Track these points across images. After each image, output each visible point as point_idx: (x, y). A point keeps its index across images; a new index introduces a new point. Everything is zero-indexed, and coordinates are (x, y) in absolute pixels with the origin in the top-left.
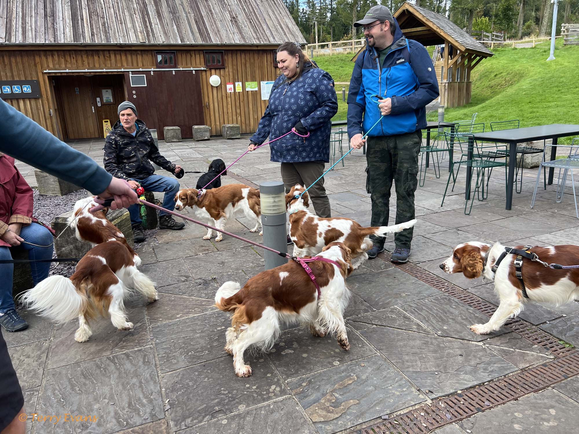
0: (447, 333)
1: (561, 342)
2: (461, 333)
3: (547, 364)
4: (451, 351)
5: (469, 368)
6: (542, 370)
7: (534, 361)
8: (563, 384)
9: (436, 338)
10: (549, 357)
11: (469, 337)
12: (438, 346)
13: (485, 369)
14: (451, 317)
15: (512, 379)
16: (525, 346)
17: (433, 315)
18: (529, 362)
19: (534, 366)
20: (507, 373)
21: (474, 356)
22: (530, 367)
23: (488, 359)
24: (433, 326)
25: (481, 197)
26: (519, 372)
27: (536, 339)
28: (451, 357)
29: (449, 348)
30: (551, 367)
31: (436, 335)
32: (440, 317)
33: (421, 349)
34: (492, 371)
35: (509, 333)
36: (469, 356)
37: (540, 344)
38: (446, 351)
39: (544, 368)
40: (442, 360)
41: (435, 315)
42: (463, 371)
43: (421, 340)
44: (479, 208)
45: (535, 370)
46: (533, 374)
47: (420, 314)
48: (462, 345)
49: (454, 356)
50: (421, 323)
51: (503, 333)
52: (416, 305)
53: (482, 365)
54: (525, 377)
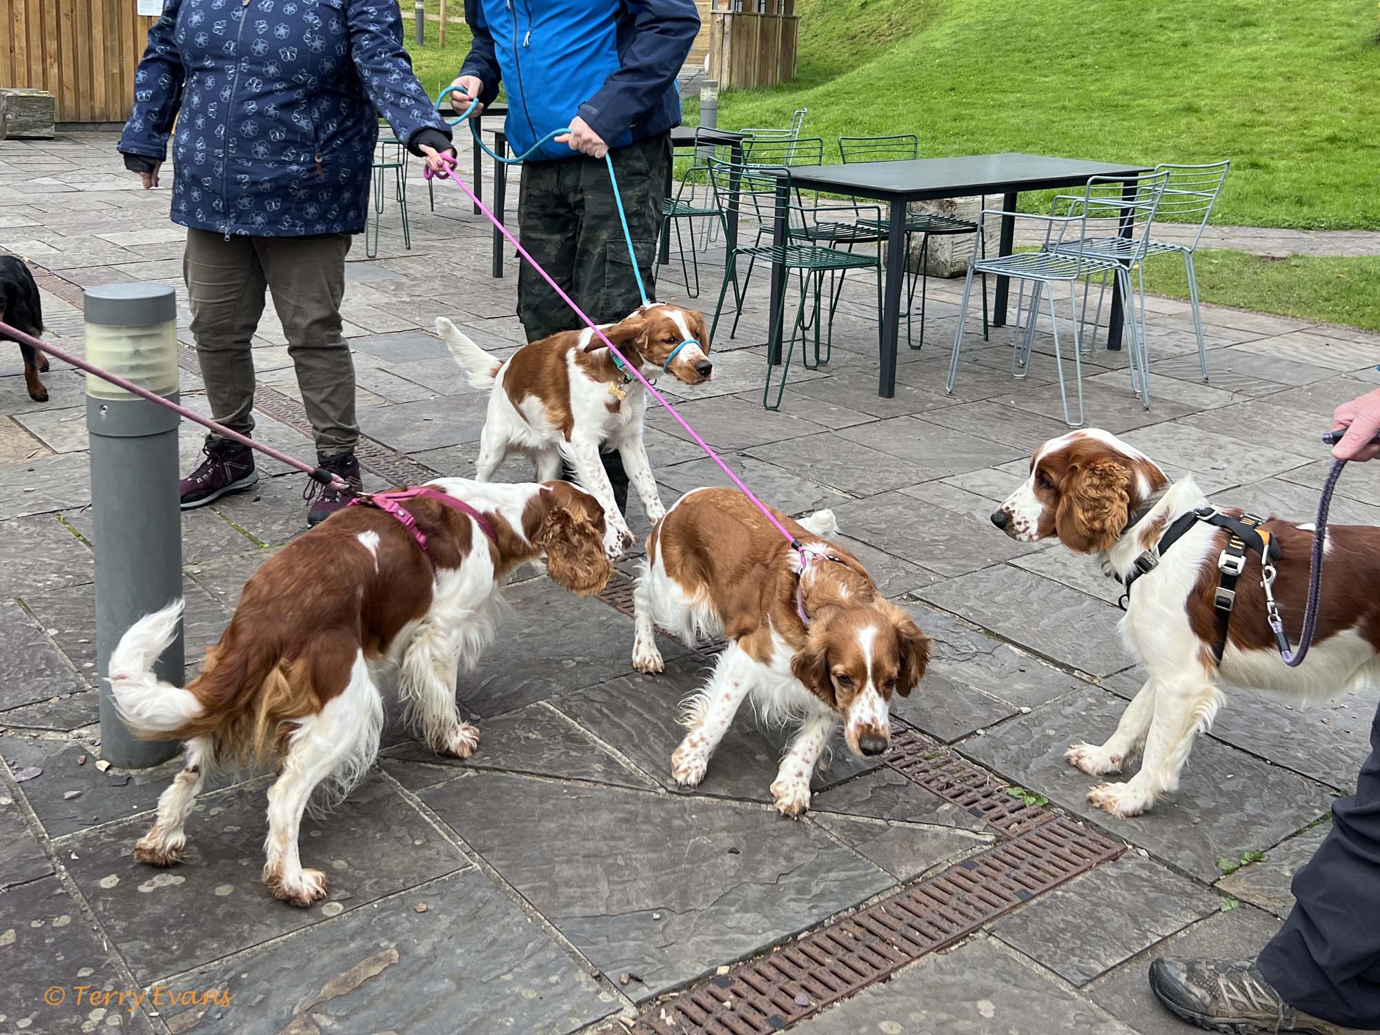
1: (1015, 792)
2: (737, 778)
3: (976, 860)
4: (706, 841)
5: (754, 891)
6: (962, 881)
7: (941, 854)
8: (1018, 921)
9: (660, 801)
10: (982, 838)
11: (761, 791)
12: (667, 825)
13: (802, 890)
15: (878, 915)
16: (918, 807)
17: (655, 725)
18: (927, 857)
19: (940, 869)
20: (863, 896)
21: (772, 851)
22: (930, 874)
23: (812, 857)
24: (653, 762)
25: (811, 357)
26: (898, 890)
27: (948, 785)
28: (704, 860)
29: (700, 830)
30: (986, 869)
31: (662, 791)
33: (613, 838)
34: (821, 896)
35: (875, 770)
36: (758, 850)
37: (958, 799)
38: (689, 839)
39: (966, 872)
40: (674, 872)
41: (662, 726)
42: (738, 900)
43: (615, 810)
44: (802, 390)
45: (943, 883)
46: (938, 893)
47: (620, 726)
48: (737, 817)
49: (711, 856)
50: (620, 754)
51: (857, 772)
52: (607, 698)
53: (795, 878)
54: (912, 905)
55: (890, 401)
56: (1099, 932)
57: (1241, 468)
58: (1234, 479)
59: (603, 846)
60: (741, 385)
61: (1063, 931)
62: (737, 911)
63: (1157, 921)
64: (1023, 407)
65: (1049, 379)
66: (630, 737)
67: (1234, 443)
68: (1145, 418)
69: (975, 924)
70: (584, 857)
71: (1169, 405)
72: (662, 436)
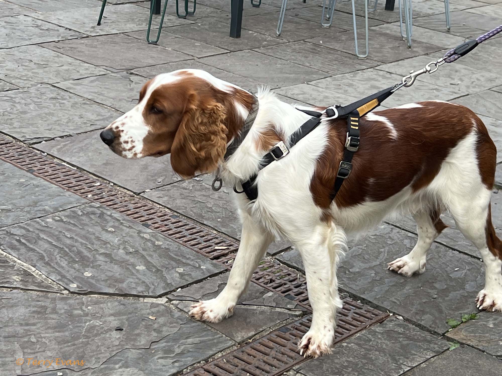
0: (91, 285)
2: (122, 281)
3: (289, 327)
4: (98, 323)
5: (132, 354)
6: (279, 340)
7: (265, 324)
9: (64, 299)
11: (140, 289)
12: (69, 314)
13: (168, 351)
14: (102, 251)
15: (221, 365)
16: (250, 295)
17: (62, 249)
18: (256, 326)
19: (265, 334)
20: (211, 353)
21: (148, 327)
22: (257, 337)
23: (176, 330)
24: (59, 273)
25: (182, 10)
26: (235, 348)
27: (272, 281)
28: (96, 335)
29: (94, 316)
31: (66, 292)
32: (79, 253)
33: (27, 325)
35: (221, 273)
36: (136, 328)
37: (278, 289)
38: (85, 322)
39: (282, 334)
40: (74, 345)
41: (67, 250)
42: (121, 360)
43: (30, 306)
44: (174, 32)
45: (265, 341)
46: (262, 348)
47: (33, 250)
48: (122, 307)
49: (102, 333)
50: (34, 269)
51: (209, 275)
52: (24, 232)
53: (162, 344)
54: (245, 357)
55: (237, 40)
56: (371, 367)
57: (469, 84)
58: (464, 91)
59: (20, 330)
60: (130, 27)
61: (346, 367)
62: (120, 368)
63: (408, 358)
64: (328, 45)
65: (346, 27)
66: (42, 258)
67: (465, 69)
68: (408, 53)
69: (287, 366)
70: (5, 337)
71: (424, 45)
72: (70, 60)
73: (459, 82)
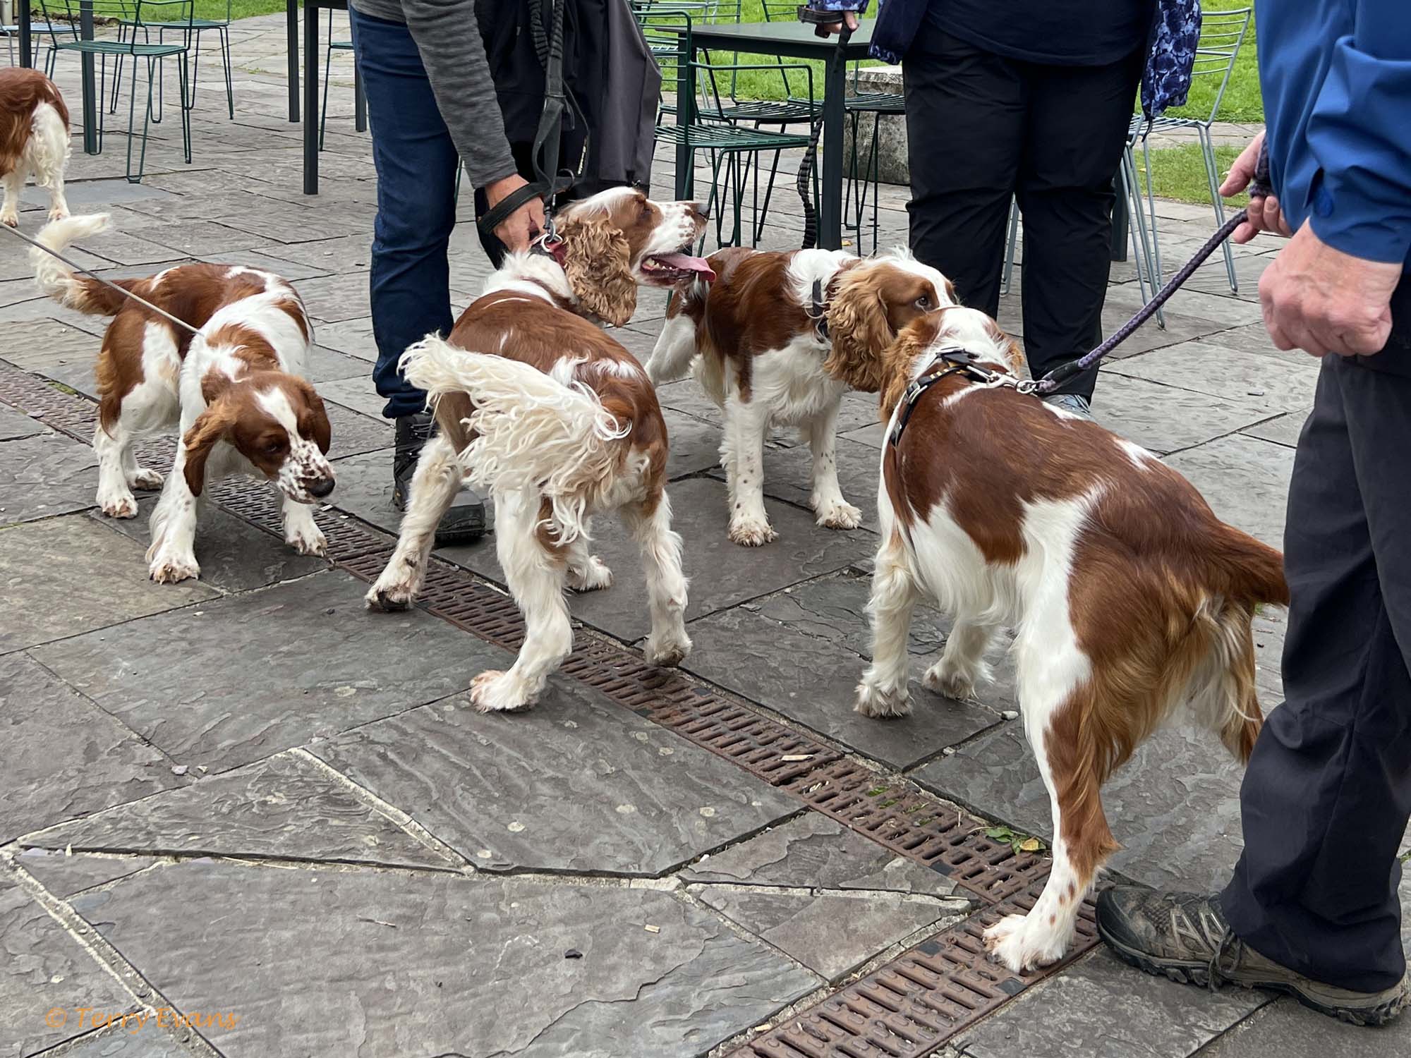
0: (521, 852)
1: (997, 832)
2: (586, 842)
3: (941, 939)
5: (600, 1015)
6: (919, 973)
7: (888, 934)
8: (1002, 1026)
9: (464, 886)
10: (950, 905)
11: (622, 859)
12: (470, 920)
13: (675, 1007)
14: (550, 773)
15: (791, 1037)
16: (856, 865)
17: (468, 772)
18: (868, 940)
19: (888, 958)
21: (634, 949)
22: (874, 965)
23: (694, 954)
24: (458, 827)
26: (823, 995)
27: (901, 831)
28: (524, 971)
29: (523, 926)
30: (958, 953)
31: (468, 869)
32: (501, 779)
33: (381, 948)
34: (705, 1011)
35: (794, 815)
36: (610, 950)
37: (915, 850)
38: (504, 940)
39: (924, 958)
40: (475, 995)
41: (478, 773)
42: (573, 1031)
43: (390, 904)
45: (888, 977)
46: (883, 994)
47: (410, 776)
48: (582, 901)
49: (536, 965)
50: (407, 818)
51: (767, 821)
52: (395, 735)
53: (664, 990)
54: (845, 1017)
56: (1124, 1035)
57: (1285, 393)
58: (1277, 406)
59: (364, 962)
61: (1070, 1037)
62: (570, 1049)
63: (1206, 1011)
66: (426, 792)
67: (1275, 364)
68: (1160, 339)
69: (938, 1038)
70: (332, 981)
71: (1191, 322)
73: (1265, 390)
